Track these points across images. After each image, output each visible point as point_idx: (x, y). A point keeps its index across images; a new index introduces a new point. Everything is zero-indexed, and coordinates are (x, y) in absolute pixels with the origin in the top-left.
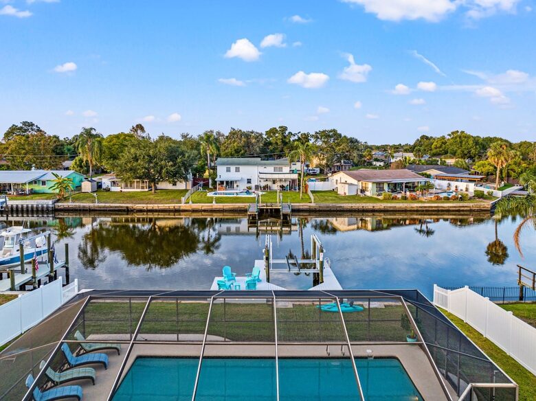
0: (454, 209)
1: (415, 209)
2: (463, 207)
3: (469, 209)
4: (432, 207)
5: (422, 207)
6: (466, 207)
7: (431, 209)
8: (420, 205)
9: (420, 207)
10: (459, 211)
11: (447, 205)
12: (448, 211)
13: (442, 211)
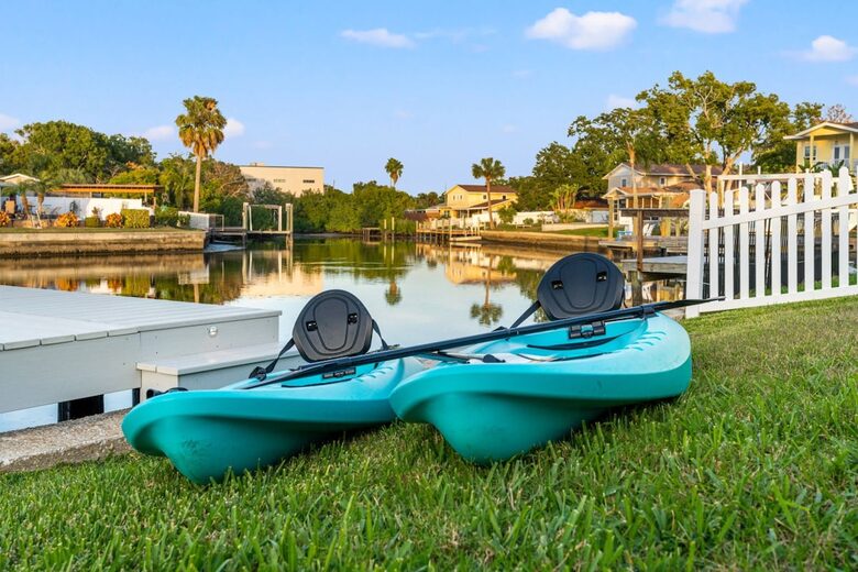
0: (120, 247)
1: (9, 250)
2: (141, 241)
3: (155, 247)
4: (60, 244)
5: (29, 244)
6: (148, 241)
7: (56, 249)
8: (24, 238)
9: (24, 244)
10: (132, 253)
11: (100, 237)
12: (103, 254)
13: (89, 254)
